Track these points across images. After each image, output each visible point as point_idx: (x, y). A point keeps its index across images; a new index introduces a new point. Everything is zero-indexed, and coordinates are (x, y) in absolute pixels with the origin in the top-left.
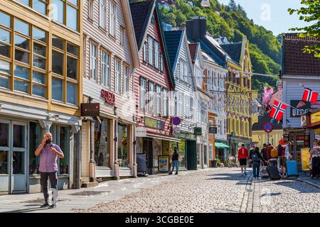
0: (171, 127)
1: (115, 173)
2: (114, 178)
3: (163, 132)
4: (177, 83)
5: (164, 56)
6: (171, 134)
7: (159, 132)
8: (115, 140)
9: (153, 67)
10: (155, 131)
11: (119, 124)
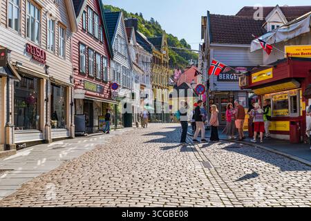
0: (110, 91)
1: (46, 136)
2: (45, 141)
3: (103, 96)
4: (115, 54)
5: (103, 28)
6: (110, 98)
7: (98, 95)
8: (47, 100)
9: (93, 36)
10: (95, 94)
11: (52, 84)
